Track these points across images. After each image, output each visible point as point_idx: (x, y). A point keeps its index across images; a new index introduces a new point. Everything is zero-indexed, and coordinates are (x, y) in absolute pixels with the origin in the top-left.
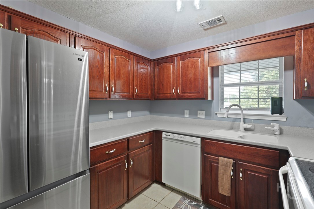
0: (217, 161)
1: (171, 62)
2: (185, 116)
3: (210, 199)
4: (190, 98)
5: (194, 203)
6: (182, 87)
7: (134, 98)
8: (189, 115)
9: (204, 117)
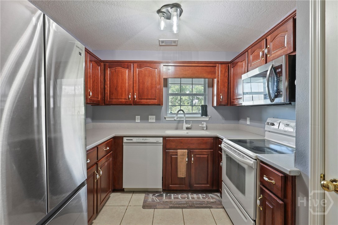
0: (176, 153)
1: (126, 67)
2: (137, 121)
3: (170, 186)
4: (147, 104)
5: (156, 195)
6: (139, 93)
7: (88, 102)
8: (140, 120)
9: (154, 121)
